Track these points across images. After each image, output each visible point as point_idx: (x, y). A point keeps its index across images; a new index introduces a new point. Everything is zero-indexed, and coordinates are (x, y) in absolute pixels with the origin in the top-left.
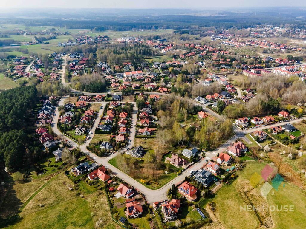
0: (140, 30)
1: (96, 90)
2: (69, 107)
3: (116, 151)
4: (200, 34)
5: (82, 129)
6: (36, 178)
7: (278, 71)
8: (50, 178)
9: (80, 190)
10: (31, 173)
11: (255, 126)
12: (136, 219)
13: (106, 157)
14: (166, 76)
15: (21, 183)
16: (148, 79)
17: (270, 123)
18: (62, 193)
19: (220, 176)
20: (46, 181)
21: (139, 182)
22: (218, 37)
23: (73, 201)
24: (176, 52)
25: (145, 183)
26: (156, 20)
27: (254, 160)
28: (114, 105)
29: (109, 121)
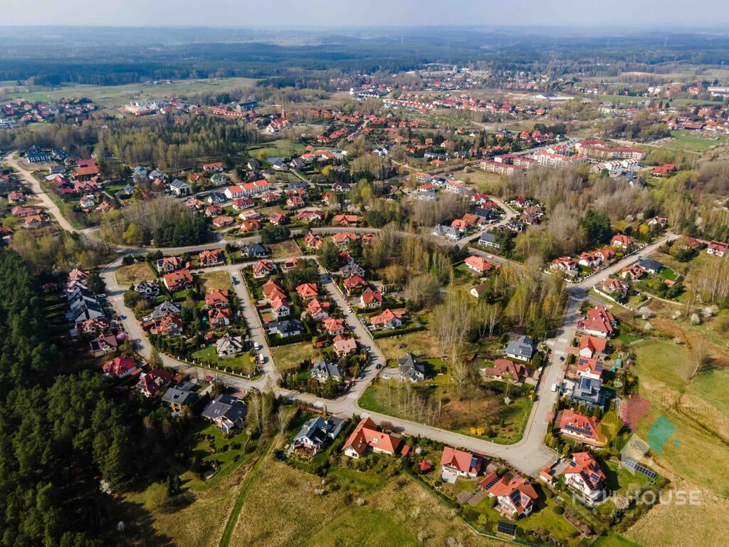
0: (160, 81)
1: (188, 238)
2: (151, 290)
3: (357, 377)
4: (322, 86)
5: (234, 342)
6: (204, 488)
7: (543, 156)
8: (240, 479)
9: (348, 488)
10: (182, 477)
11: (591, 269)
12: (531, 517)
13: (345, 396)
14: (326, 187)
15: (170, 513)
16: (295, 198)
17: (612, 260)
18: (301, 508)
19: (613, 385)
20: (236, 490)
21: (469, 435)
22: (364, 91)
23: (345, 521)
24: (301, 129)
25: (482, 434)
26: (183, 56)
27: (642, 340)
28: (266, 270)
29: (285, 310)
